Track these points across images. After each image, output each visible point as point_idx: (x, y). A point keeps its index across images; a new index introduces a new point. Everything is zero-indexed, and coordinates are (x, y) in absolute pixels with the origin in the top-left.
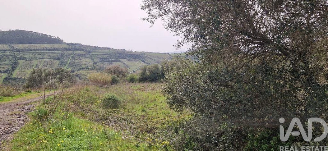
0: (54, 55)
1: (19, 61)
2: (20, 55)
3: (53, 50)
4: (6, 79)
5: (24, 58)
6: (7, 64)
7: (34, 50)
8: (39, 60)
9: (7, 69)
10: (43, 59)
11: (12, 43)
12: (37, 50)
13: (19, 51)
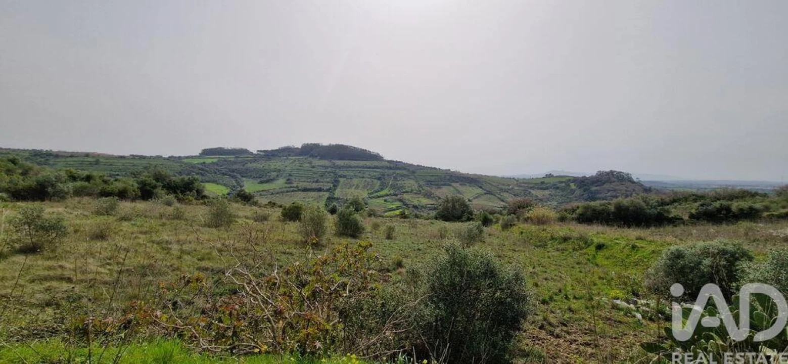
0: (375, 173)
1: (339, 179)
2: (341, 173)
3: (373, 168)
4: (329, 198)
5: (344, 176)
6: (328, 182)
7: (354, 167)
8: (359, 179)
9: (329, 187)
10: (363, 177)
11: (332, 158)
12: (357, 167)
13: (340, 168)
